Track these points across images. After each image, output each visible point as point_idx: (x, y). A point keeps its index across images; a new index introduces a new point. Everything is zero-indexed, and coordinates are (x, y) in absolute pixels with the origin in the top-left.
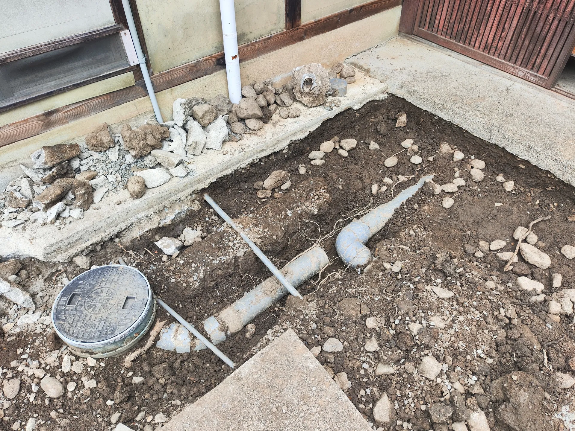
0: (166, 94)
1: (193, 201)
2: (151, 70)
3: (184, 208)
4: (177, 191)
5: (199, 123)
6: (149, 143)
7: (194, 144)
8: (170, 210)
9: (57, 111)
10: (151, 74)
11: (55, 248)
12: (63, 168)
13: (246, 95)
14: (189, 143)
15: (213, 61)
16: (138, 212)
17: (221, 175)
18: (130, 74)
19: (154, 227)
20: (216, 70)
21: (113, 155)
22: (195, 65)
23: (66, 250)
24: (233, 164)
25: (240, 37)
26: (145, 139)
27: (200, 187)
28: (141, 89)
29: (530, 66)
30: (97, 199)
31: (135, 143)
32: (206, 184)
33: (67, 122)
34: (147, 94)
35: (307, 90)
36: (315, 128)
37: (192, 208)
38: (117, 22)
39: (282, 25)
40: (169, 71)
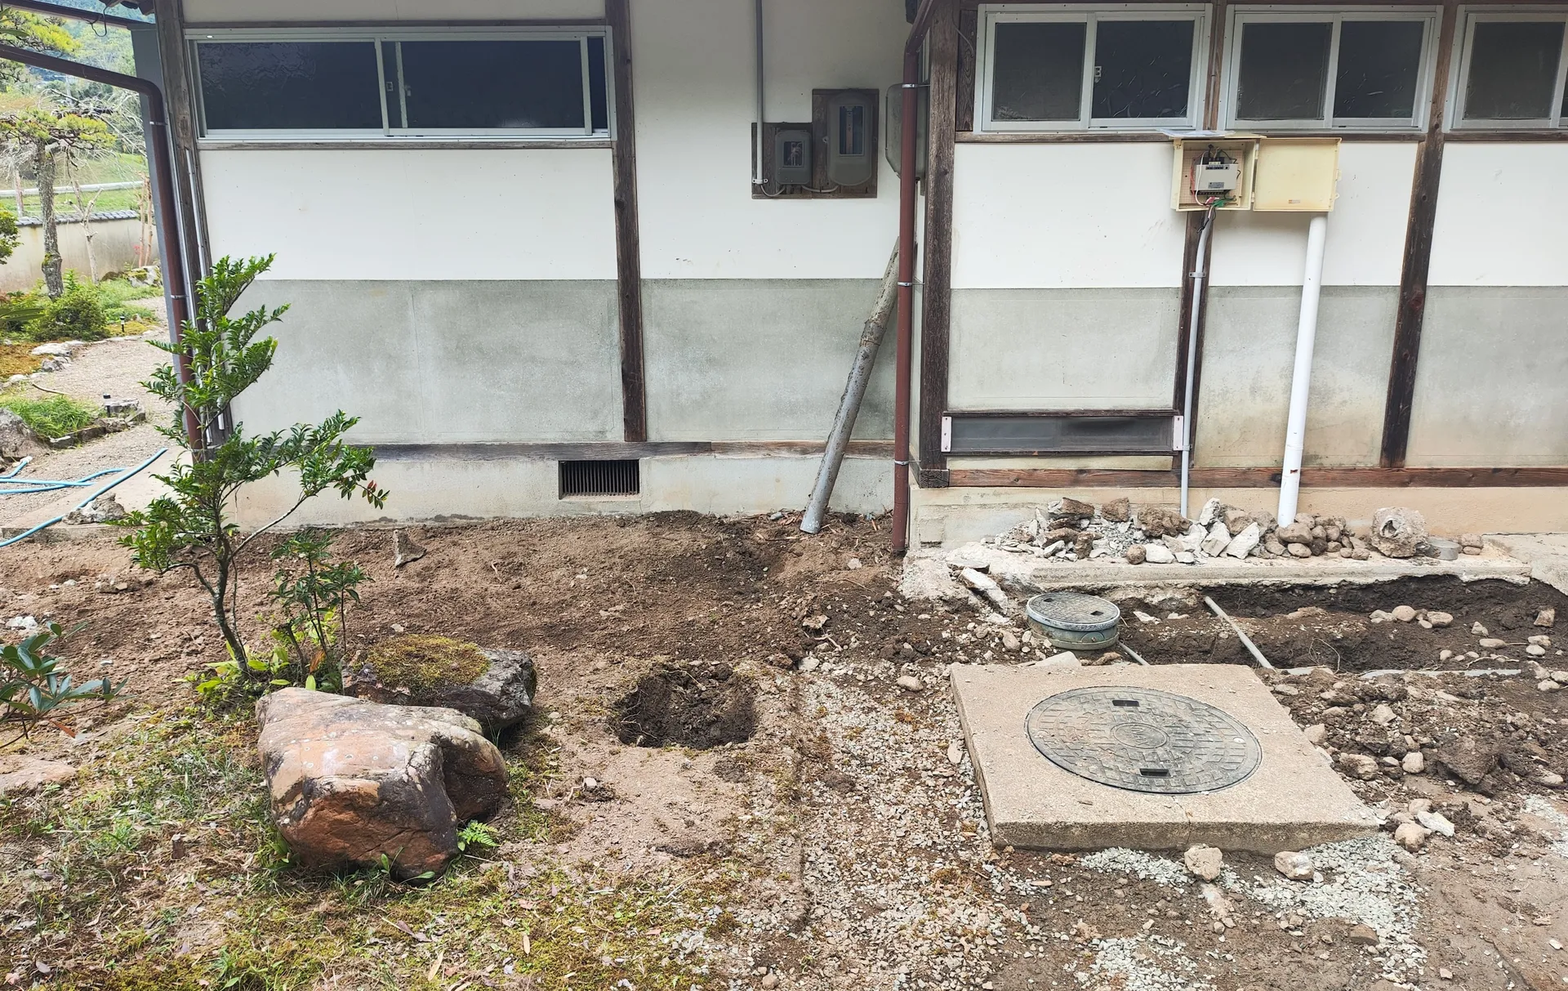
0: (1201, 493)
1: (1191, 594)
2: (1193, 462)
3: (1178, 596)
4: (1177, 576)
5: (1228, 528)
6: (1164, 523)
7: (1213, 542)
8: (1162, 591)
9: (1089, 471)
10: (1191, 467)
12: (1073, 519)
13: (1300, 520)
14: (1208, 538)
15: (1266, 476)
16: (1128, 579)
17: (1233, 581)
18: (1170, 458)
19: (1139, 597)
20: (1268, 486)
21: (1123, 527)
22: (1244, 472)
23: (1050, 581)
24: (1253, 575)
25: (1306, 459)
26: (1161, 519)
27: (1204, 582)
28: (1175, 478)
30: (1093, 554)
31: (1149, 518)
32: (1213, 582)
33: (1092, 486)
34: (1180, 486)
35: (1387, 534)
36: (1386, 578)
37: (1186, 601)
38: (1175, 407)
39: (1372, 457)
40: (1212, 470)
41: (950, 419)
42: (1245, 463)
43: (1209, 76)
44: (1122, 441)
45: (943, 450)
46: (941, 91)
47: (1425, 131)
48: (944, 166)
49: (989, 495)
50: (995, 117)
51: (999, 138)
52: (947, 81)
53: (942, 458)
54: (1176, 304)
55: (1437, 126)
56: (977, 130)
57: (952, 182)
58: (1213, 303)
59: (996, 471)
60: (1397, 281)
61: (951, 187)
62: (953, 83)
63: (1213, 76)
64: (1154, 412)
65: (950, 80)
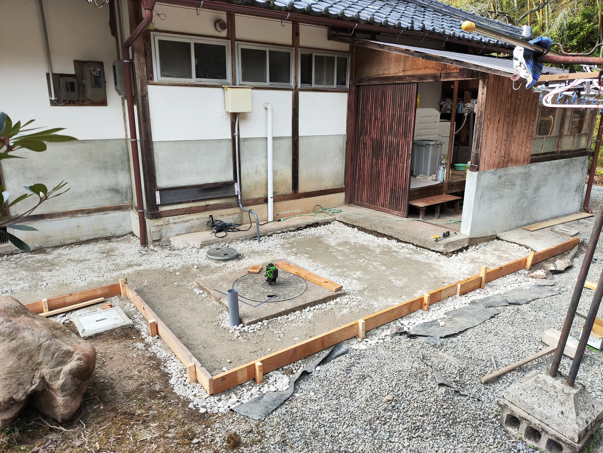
2: (242, 198)
10: (241, 200)
11: (204, 243)
15: (263, 200)
18: (235, 198)
20: (264, 203)
22: (257, 200)
25: (274, 193)
28: (237, 205)
29: (398, 210)
33: (211, 211)
34: (239, 207)
38: (234, 180)
39: (290, 191)
40: (247, 200)
41: (158, 191)
42: (257, 196)
43: (232, 66)
44: (219, 193)
45: (157, 204)
46: (140, 64)
47: (294, 87)
48: (144, 93)
49: (176, 219)
50: (162, 76)
51: (164, 84)
52: (141, 60)
53: (157, 207)
54: (230, 144)
55: (297, 86)
56: (155, 80)
57: (148, 100)
58: (241, 143)
59: (178, 209)
60: (291, 135)
61: (148, 102)
62: (144, 61)
63: (233, 66)
64: (228, 182)
65: (143, 60)
